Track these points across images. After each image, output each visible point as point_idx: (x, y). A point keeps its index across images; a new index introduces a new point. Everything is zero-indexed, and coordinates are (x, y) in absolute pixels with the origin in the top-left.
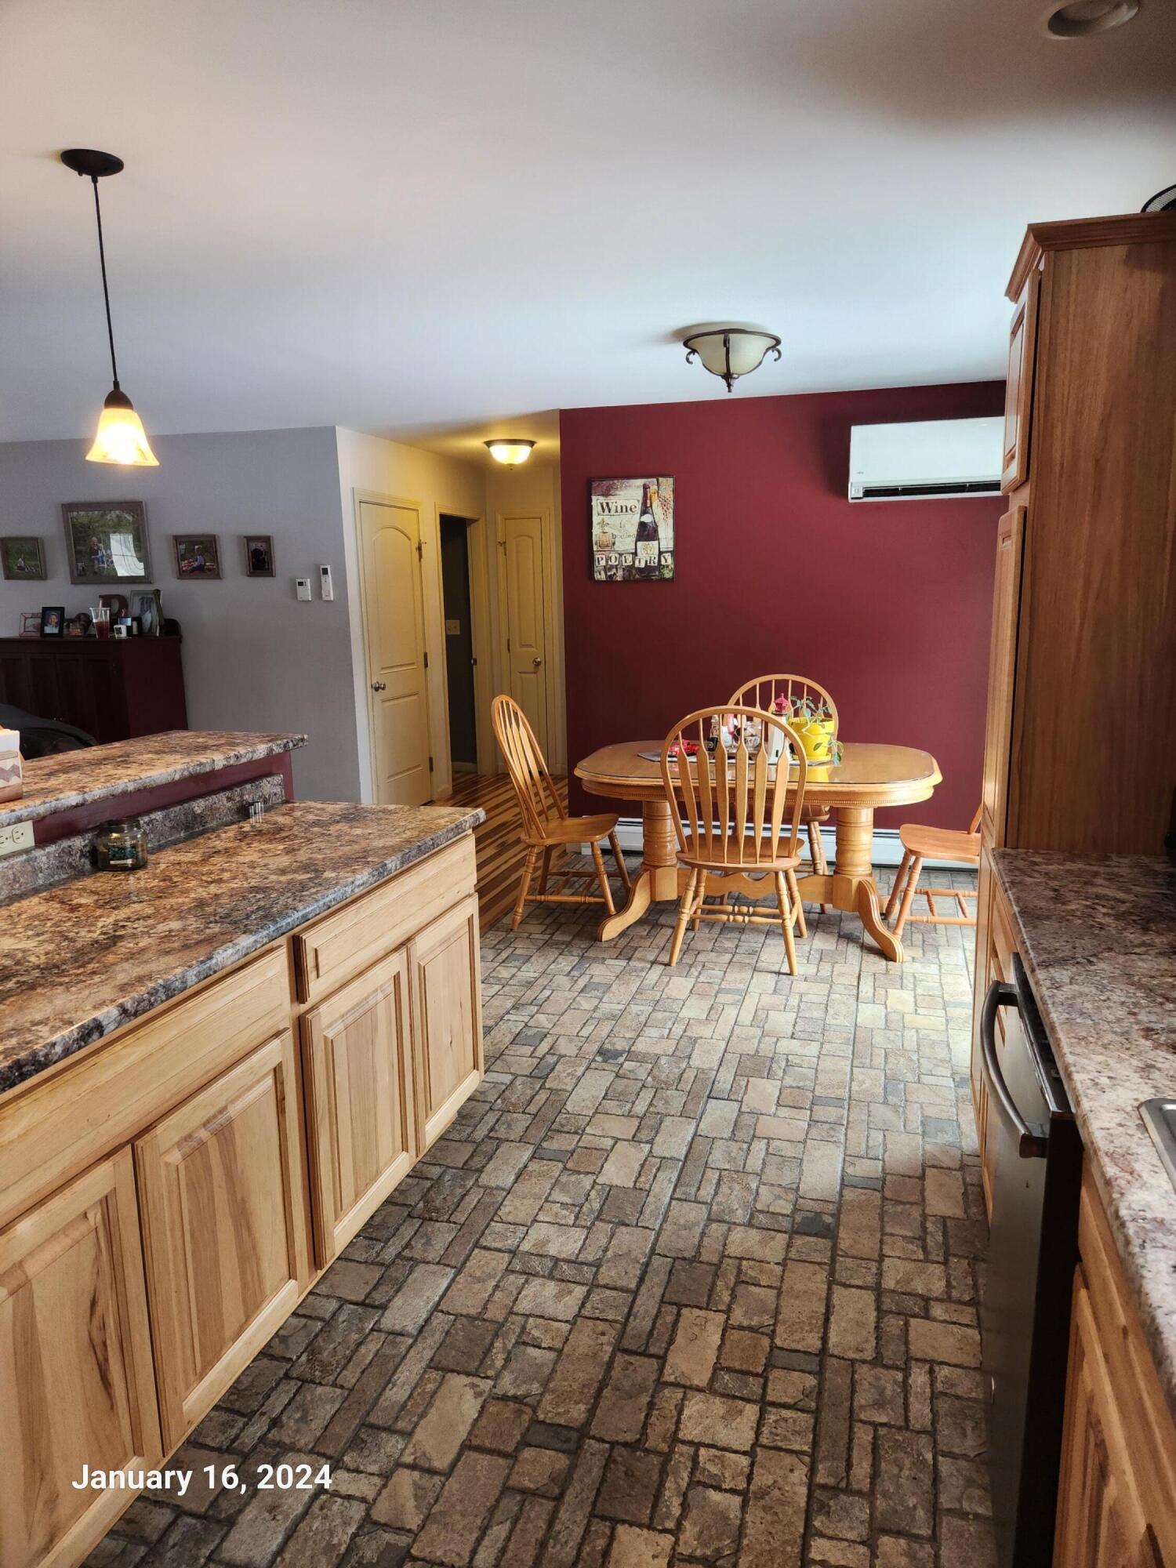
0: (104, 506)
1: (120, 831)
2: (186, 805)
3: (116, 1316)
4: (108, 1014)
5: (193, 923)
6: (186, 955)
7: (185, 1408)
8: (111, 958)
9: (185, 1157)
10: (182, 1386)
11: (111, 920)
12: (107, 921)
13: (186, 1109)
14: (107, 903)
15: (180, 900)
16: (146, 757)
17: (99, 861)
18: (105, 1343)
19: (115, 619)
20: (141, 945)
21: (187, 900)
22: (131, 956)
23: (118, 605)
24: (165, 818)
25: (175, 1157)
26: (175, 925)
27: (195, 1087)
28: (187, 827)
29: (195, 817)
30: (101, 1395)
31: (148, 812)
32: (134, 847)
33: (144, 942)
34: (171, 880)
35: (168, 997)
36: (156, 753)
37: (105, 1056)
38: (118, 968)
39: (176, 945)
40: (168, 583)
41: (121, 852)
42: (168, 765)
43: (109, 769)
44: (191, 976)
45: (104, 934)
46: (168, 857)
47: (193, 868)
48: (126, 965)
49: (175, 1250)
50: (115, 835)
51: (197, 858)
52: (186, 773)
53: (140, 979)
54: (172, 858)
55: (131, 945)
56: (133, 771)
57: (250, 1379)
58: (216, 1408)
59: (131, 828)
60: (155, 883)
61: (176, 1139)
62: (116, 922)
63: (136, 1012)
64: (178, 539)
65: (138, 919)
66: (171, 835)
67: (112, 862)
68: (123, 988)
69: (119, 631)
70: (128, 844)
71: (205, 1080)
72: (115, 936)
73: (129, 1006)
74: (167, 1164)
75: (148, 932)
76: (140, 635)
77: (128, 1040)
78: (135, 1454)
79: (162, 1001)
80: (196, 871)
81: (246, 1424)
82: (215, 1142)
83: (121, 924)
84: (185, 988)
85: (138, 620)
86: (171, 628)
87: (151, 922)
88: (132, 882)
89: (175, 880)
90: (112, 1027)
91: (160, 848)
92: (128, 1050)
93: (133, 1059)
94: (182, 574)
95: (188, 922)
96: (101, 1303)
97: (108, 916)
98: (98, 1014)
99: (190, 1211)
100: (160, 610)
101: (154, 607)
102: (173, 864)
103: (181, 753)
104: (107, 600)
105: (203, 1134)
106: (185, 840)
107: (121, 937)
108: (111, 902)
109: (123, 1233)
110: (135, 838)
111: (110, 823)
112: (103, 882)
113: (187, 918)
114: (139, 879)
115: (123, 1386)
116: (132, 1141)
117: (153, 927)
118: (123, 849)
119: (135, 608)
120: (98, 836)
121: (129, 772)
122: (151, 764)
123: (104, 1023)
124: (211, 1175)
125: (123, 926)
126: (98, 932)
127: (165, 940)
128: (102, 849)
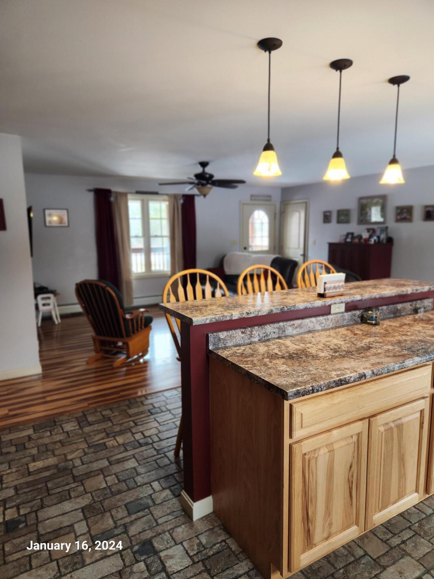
0: (372, 198)
1: (372, 311)
2: (395, 305)
3: (357, 474)
4: (368, 372)
5: (397, 348)
6: (395, 359)
7: (374, 518)
8: (368, 354)
9: (385, 430)
10: (373, 511)
11: (368, 341)
12: (367, 341)
13: (388, 414)
14: (366, 335)
15: (392, 339)
16: (382, 286)
17: (364, 320)
18: (352, 482)
19: (371, 237)
20: (378, 351)
21: (394, 339)
22: (375, 355)
23: (372, 232)
24: (387, 308)
25: (382, 429)
26: (391, 347)
27: (391, 407)
28: (394, 313)
29: (397, 310)
30: (349, 499)
31: (382, 306)
32: (376, 317)
33: (379, 351)
34: (388, 331)
35: (388, 372)
36: (386, 285)
37: (365, 386)
38: (371, 357)
39: (391, 354)
40: (392, 224)
41: (371, 318)
42: (391, 290)
43: (370, 289)
44: (397, 366)
45: (366, 345)
46: (386, 323)
47: (396, 329)
48: (374, 357)
49: (378, 461)
50: (370, 312)
51: (398, 325)
52: (397, 294)
53: (379, 363)
54: (388, 324)
55: (375, 351)
56: (378, 291)
57: (395, 521)
58: (382, 525)
59: (376, 311)
60: (383, 331)
61: (383, 423)
62: (369, 342)
63: (377, 374)
64: (398, 208)
65: (377, 343)
66: (388, 315)
67: (368, 321)
68: (373, 365)
69: (371, 241)
70: (374, 316)
71: (396, 405)
72: (369, 347)
73: (375, 371)
74: (379, 431)
75: (380, 348)
76: (379, 243)
77: (373, 383)
78: (356, 525)
79: (386, 373)
80: (397, 330)
81: (392, 537)
82: (396, 430)
83: (371, 343)
84: (394, 371)
85: (378, 237)
86: (390, 240)
87: (381, 344)
88: (374, 329)
89: (390, 331)
90: (369, 377)
91: (384, 319)
92: (372, 386)
93: (372, 390)
94: (397, 221)
95: (395, 348)
96: (353, 468)
97: (367, 339)
98: (366, 371)
99: (384, 450)
100: (387, 234)
101: (385, 233)
102: (389, 326)
103: (395, 286)
104: (368, 230)
105: (392, 425)
106: (393, 318)
107: (371, 347)
108: (367, 334)
109: (362, 447)
110: (377, 314)
111: (369, 308)
112: (365, 327)
113: (395, 346)
114: (377, 329)
115: (356, 498)
116: (369, 417)
117: (382, 346)
118: (372, 317)
119: (378, 233)
120: (365, 311)
121: (377, 291)
122: (384, 289)
123: (367, 375)
124: (393, 441)
125: (372, 344)
126: (364, 344)
127: (387, 352)
128: (365, 316)
